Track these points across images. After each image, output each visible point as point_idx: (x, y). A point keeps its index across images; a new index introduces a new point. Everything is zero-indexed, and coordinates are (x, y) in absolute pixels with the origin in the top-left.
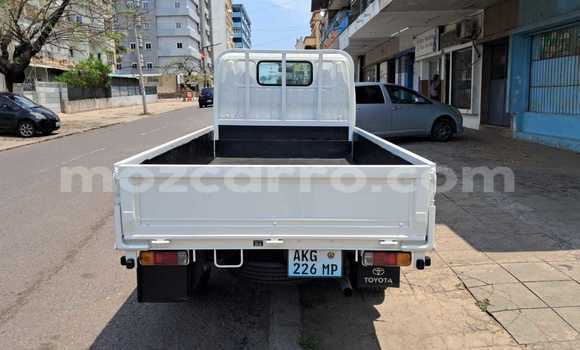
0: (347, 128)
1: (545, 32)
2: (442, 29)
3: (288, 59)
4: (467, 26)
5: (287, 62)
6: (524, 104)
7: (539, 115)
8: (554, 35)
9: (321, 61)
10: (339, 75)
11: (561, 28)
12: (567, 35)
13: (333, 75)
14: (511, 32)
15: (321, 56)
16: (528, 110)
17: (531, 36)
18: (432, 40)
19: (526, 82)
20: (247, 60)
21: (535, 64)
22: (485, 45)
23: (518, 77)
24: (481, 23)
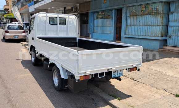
0: (76, 38)
1: (98, 12)
2: (65, 8)
3: (59, 17)
4: (75, 8)
5: (59, 18)
6: (93, 31)
7: (97, 34)
8: (100, 13)
9: (69, 18)
10: (73, 22)
11: (102, 12)
12: (104, 13)
13: (71, 22)
14: (89, 11)
15: (69, 16)
16: (94, 32)
17: (94, 13)
18: (62, 11)
19: (93, 25)
20: (46, 16)
21: (95, 20)
22: (80, 14)
23: (91, 24)
24: (78, 8)
